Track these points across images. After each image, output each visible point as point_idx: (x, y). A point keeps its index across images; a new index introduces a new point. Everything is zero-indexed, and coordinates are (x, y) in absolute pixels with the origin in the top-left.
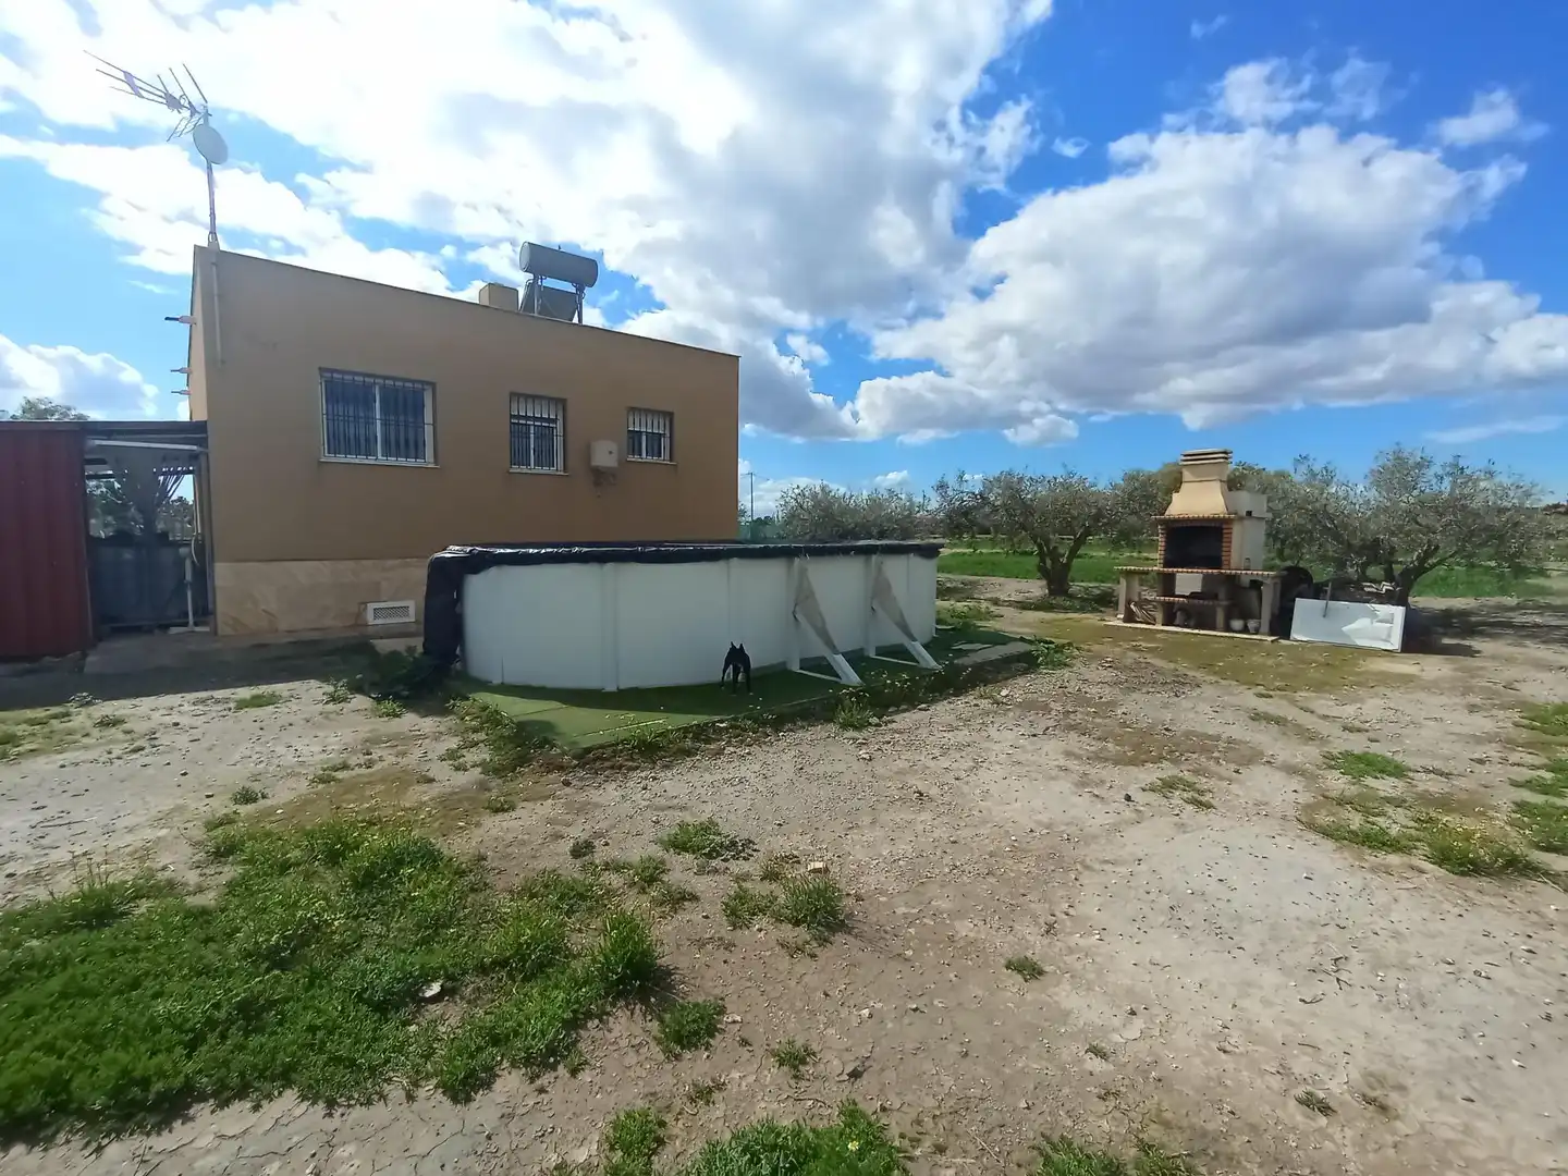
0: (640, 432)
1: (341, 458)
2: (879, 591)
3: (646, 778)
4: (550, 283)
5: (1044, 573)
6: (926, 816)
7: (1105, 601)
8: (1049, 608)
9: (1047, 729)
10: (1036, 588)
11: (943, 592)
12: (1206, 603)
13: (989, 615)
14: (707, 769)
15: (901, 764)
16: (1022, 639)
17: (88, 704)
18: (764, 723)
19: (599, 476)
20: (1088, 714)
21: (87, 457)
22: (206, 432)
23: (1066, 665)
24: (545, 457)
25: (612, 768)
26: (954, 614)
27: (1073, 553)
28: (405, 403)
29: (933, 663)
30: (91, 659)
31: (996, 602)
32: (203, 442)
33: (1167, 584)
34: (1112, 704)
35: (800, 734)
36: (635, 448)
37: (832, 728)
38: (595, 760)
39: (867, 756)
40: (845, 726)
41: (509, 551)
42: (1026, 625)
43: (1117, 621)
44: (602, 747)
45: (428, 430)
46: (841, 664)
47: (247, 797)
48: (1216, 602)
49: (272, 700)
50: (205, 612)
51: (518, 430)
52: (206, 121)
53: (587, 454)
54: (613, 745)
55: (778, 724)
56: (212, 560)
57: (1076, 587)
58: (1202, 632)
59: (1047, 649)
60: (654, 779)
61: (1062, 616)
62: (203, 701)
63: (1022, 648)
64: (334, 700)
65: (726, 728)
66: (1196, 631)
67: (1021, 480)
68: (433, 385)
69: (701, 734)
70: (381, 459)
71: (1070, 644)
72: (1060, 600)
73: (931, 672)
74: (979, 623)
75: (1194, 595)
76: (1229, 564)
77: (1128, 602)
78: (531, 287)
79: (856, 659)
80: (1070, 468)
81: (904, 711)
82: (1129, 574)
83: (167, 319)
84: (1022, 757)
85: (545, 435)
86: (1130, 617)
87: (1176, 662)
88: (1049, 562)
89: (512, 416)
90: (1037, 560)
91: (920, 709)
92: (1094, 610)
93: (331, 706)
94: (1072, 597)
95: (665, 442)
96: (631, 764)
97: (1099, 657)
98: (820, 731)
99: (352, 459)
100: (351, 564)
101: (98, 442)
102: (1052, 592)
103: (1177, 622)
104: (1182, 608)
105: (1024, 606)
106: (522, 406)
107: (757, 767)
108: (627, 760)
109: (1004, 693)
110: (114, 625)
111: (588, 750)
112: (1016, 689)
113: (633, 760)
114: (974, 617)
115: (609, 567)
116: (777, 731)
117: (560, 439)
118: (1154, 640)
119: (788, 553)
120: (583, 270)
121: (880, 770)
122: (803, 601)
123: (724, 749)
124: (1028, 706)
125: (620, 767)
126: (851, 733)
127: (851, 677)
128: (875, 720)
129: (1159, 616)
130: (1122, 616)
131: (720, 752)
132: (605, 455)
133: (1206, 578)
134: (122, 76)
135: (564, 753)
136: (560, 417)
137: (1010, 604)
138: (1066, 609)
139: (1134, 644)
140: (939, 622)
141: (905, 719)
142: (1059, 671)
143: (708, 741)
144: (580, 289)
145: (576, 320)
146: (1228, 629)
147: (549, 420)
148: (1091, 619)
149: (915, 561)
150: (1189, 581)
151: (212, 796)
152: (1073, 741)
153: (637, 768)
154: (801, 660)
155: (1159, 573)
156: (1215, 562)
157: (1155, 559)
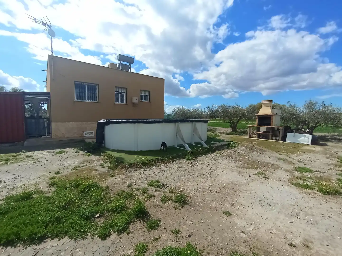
0: (143, 95)
1: (79, 100)
2: (195, 130)
3: (144, 170)
4: (124, 63)
5: (231, 126)
6: (205, 179)
7: (245, 133)
8: (232, 134)
9: (232, 161)
10: (229, 130)
11: (209, 130)
12: (267, 133)
13: (219, 136)
14: (157, 169)
15: (200, 168)
16: (226, 141)
17: (25, 152)
18: (170, 159)
19: (134, 104)
20: (241, 158)
21: (25, 100)
22: (50, 95)
23: (236, 147)
24: (122, 101)
25: (136, 168)
26: (211, 135)
27: (238, 122)
28: (92, 89)
29: (207, 146)
30: (25, 143)
31: (221, 133)
32: (49, 97)
33: (258, 129)
34: (246, 156)
35: (178, 161)
36: (142, 99)
37: (184, 160)
38: (133, 166)
39: (192, 166)
40: (187, 159)
41: (114, 120)
42: (227, 138)
43: (247, 137)
44: (134, 163)
45: (97, 95)
46: (186, 146)
47: (58, 173)
48: (270, 133)
49: (63, 152)
50: (49, 133)
51: (116, 95)
52: (51, 28)
53: (132, 99)
54: (137, 163)
55: (173, 159)
56: (51, 122)
57: (238, 130)
58: (266, 140)
59: (232, 143)
60: (146, 170)
61: (235, 136)
62: (49, 152)
63: (226, 143)
64: (77, 152)
65: (161, 160)
66: (265, 140)
67: (226, 106)
68: (98, 85)
69: (156, 161)
70: (87, 101)
71: (237, 142)
72: (235, 133)
73: (206, 148)
74: (217, 137)
75: (264, 132)
76: (272, 125)
77: (250, 133)
78: (119, 64)
79: (190, 145)
80: (237, 104)
81: (200, 156)
82: (250, 127)
83: (42, 70)
84: (227, 167)
85: (122, 96)
86: (250, 136)
87: (260, 146)
88: (232, 124)
89: (115, 92)
90: (230, 124)
91: (204, 156)
92: (242, 135)
93: (76, 154)
94: (237, 132)
95: (148, 97)
96: (140, 167)
97: (243, 145)
98: (182, 161)
99: (81, 100)
100: (81, 123)
101: (27, 97)
102: (233, 131)
103: (260, 138)
104: (262, 134)
105: (227, 134)
106: (118, 89)
107: (168, 168)
108: (140, 166)
109: (222, 153)
110: (30, 136)
111: (131, 164)
112: (225, 152)
113: (141, 166)
114: (216, 136)
115: (136, 124)
116: (172, 160)
117: (126, 97)
118: (256, 142)
119: (175, 122)
120: (131, 60)
121: (195, 169)
122: (178, 132)
123: (161, 164)
124: (227, 156)
125: (138, 168)
126: (189, 161)
127: (189, 149)
128: (194, 158)
129: (257, 136)
130: (248, 136)
131: (160, 165)
132: (135, 100)
133: (267, 128)
134: (33, 19)
135: (126, 164)
136: (126, 92)
137: (224, 133)
138: (236, 135)
139: (251, 142)
140: (208, 137)
141: (201, 158)
142: (234, 148)
143: (157, 162)
144: (130, 64)
145: (129, 71)
146: (272, 139)
147: (123, 92)
148: (242, 137)
149: (203, 123)
150: (263, 129)
151: (51, 172)
152: (238, 163)
153: (142, 168)
154: (178, 145)
155: (256, 127)
156: (269, 125)
157: (256, 124)
